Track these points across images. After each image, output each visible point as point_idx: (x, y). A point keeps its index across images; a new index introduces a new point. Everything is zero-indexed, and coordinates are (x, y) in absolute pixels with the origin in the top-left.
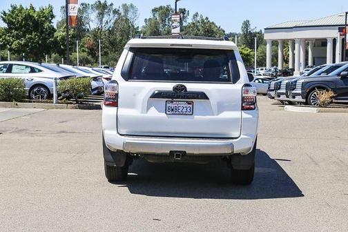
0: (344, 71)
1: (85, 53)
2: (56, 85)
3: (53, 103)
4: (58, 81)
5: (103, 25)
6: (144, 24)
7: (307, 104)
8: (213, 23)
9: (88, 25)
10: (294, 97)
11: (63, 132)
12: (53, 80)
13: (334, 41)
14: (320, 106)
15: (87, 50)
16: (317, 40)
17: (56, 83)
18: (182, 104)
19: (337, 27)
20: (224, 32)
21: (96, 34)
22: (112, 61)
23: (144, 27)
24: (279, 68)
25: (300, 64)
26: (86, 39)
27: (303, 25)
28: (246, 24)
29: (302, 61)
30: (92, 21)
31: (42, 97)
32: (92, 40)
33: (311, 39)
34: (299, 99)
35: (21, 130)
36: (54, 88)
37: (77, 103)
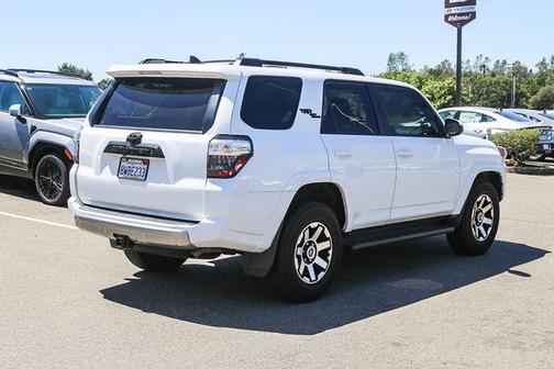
18: (136, 164)
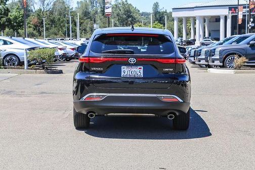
0: (251, 40)
1: (31, 29)
2: (27, 55)
3: (24, 69)
4: (28, 51)
5: (45, 7)
6: (77, 6)
7: (223, 67)
8: (130, 4)
9: (32, 7)
10: (213, 62)
11: (44, 93)
12: (24, 51)
13: (226, 17)
14: (235, 69)
15: (33, 26)
16: (212, 17)
17: (26, 52)
19: (228, 7)
20: (139, 11)
21: (39, 13)
22: (53, 35)
23: (76, 8)
24: (184, 39)
25: (200, 36)
26: (31, 18)
27: (202, 6)
28: (156, 5)
29: (201, 33)
30: (36, 3)
31: (14, 64)
32: (36, 18)
33: (207, 17)
34: (217, 63)
35: (9, 92)
36: (25, 56)
37: (44, 69)
